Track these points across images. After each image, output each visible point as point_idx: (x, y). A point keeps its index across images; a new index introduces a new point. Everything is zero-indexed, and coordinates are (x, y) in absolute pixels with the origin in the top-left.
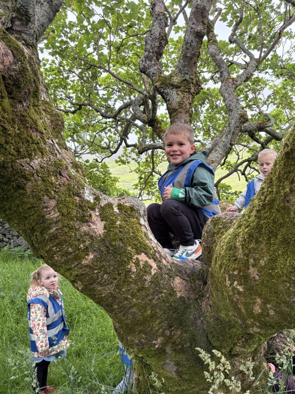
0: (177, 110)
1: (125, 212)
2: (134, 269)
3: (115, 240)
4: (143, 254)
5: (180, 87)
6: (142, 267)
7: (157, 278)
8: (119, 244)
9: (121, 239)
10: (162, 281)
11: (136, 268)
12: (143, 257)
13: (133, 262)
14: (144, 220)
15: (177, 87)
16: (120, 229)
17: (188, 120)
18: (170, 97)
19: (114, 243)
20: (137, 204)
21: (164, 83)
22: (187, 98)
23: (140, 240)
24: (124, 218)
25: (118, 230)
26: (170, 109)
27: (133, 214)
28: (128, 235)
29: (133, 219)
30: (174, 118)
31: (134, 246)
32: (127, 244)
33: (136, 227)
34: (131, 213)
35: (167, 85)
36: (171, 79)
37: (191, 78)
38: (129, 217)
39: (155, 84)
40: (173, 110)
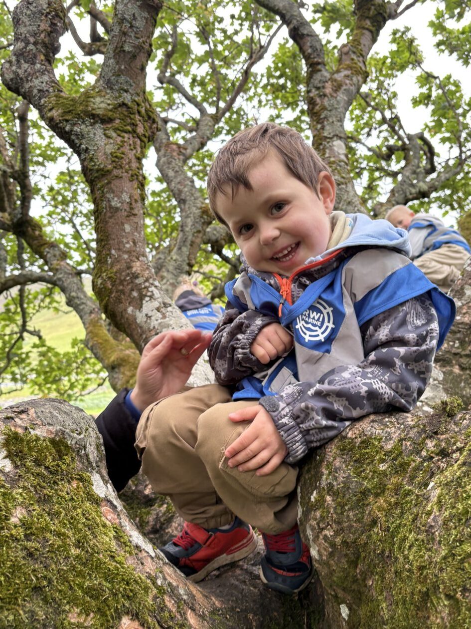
0: (109, 172)
1: (38, 462)
3: (12, 600)
4: (125, 621)
5: (110, 120)
8: (32, 614)
9: (37, 589)
14: (102, 477)
15: (105, 120)
16: (29, 544)
17: (137, 197)
18: (88, 144)
19: (11, 618)
20: (74, 427)
21: (70, 112)
22: (130, 145)
23: (106, 568)
24: (35, 488)
25: (22, 550)
26: (91, 170)
27: (64, 467)
28: (62, 561)
29: (67, 485)
30: (103, 192)
31: (88, 599)
32: (64, 598)
33: (84, 515)
34: (58, 465)
35: (79, 117)
36: (87, 101)
37: (135, 101)
38: (55, 483)
39: (49, 115)
40: (100, 173)
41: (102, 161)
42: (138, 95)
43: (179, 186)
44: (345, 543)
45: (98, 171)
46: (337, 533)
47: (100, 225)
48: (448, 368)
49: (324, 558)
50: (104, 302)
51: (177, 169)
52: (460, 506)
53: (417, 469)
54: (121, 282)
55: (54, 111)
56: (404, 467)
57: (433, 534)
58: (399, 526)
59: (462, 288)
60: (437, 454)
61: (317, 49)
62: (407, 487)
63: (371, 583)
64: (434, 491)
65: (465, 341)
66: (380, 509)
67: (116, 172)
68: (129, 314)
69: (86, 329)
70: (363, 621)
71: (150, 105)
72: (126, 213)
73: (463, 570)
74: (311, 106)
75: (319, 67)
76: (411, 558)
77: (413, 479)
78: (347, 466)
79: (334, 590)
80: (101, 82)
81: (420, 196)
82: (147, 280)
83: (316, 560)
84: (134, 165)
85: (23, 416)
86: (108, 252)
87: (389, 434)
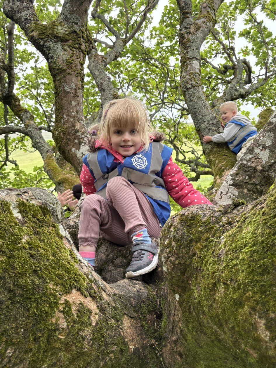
0: (64, 70)
1: (34, 216)
2: (63, 324)
3: (23, 274)
4: (74, 291)
5: (67, 41)
6: (75, 315)
7: (101, 329)
8: (33, 281)
9: (35, 271)
10: (109, 332)
11: (67, 319)
12: (74, 297)
13: (59, 311)
14: (64, 227)
15: (63, 40)
16: (31, 252)
17: (80, 86)
18: (53, 53)
19: (24, 282)
20: (51, 201)
21: (43, 33)
22: (77, 56)
23: (65, 267)
24: (33, 227)
25: (28, 254)
26: (54, 69)
27: (46, 220)
28: (46, 261)
29: (47, 228)
30: (60, 82)
31: (58, 279)
32: (47, 277)
33: (55, 242)
34: (43, 218)
35: (48, 37)
36: (54, 28)
37: (81, 30)
38: (42, 226)
39: (31, 34)
40: (59, 71)
41: (61, 63)
42: (83, 26)
43: (101, 81)
44: (180, 263)
45: (58, 69)
46: (176, 259)
47: (58, 101)
48: (241, 190)
49: (170, 271)
50: (59, 144)
51: (100, 70)
52: (234, 245)
53: (217, 230)
54: (69, 134)
55: (34, 32)
56: (211, 229)
57: (220, 258)
58: (206, 256)
59: (253, 149)
60: (227, 224)
61: (188, 4)
62: (211, 238)
63: (190, 282)
64: (223, 239)
65: (251, 176)
66: (198, 248)
67: (68, 71)
68: (72, 152)
69: (44, 161)
70: (186, 300)
71: (89, 33)
72: (73, 95)
73: (232, 272)
74: (181, 39)
75: (188, 15)
76: (210, 268)
77: (214, 235)
78: (183, 228)
79: (173, 287)
80: (62, 17)
81: (240, 97)
82: (83, 134)
83: (166, 272)
84: (79, 67)
85: (26, 194)
86: (62, 117)
87: (205, 214)
